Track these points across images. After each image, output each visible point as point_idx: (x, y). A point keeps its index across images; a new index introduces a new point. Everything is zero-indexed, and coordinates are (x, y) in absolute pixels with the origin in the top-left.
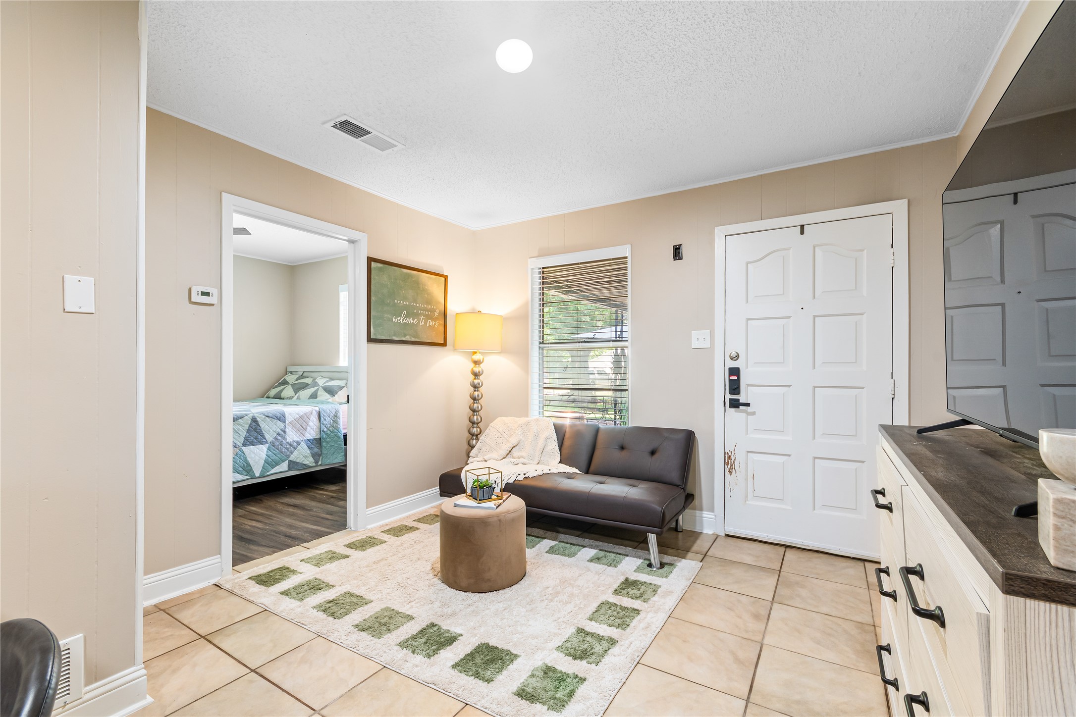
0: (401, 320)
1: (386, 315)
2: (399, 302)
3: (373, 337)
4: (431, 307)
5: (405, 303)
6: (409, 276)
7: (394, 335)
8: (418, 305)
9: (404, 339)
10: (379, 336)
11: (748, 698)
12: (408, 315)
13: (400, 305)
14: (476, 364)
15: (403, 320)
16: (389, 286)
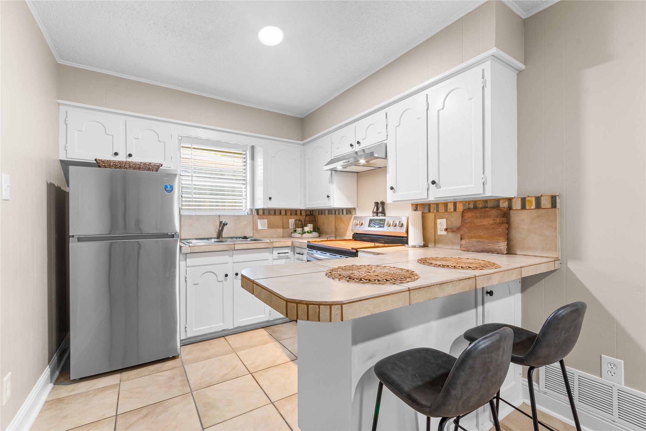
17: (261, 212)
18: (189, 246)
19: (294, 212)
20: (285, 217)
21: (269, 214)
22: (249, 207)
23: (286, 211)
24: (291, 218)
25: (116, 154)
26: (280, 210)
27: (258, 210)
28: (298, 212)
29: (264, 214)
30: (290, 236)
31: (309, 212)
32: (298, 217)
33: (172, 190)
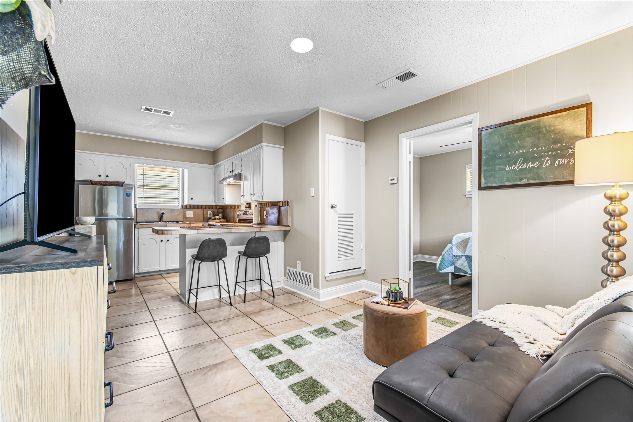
0: (517, 167)
1: (497, 167)
2: (513, 152)
3: (483, 185)
4: (562, 145)
5: (521, 151)
6: (528, 125)
7: (507, 181)
8: (539, 149)
9: (519, 183)
10: (490, 184)
11: (195, 411)
12: (526, 161)
13: (515, 154)
14: (612, 202)
15: (518, 167)
16: (501, 143)
17: (188, 207)
18: (140, 225)
19: (210, 207)
20: (205, 210)
21: (194, 208)
22: (181, 204)
23: (206, 206)
24: (209, 211)
25: (100, 176)
26: (202, 206)
27: (186, 206)
28: (214, 207)
29: (190, 208)
30: (208, 222)
31: (222, 207)
32: (213, 210)
33: (130, 196)
